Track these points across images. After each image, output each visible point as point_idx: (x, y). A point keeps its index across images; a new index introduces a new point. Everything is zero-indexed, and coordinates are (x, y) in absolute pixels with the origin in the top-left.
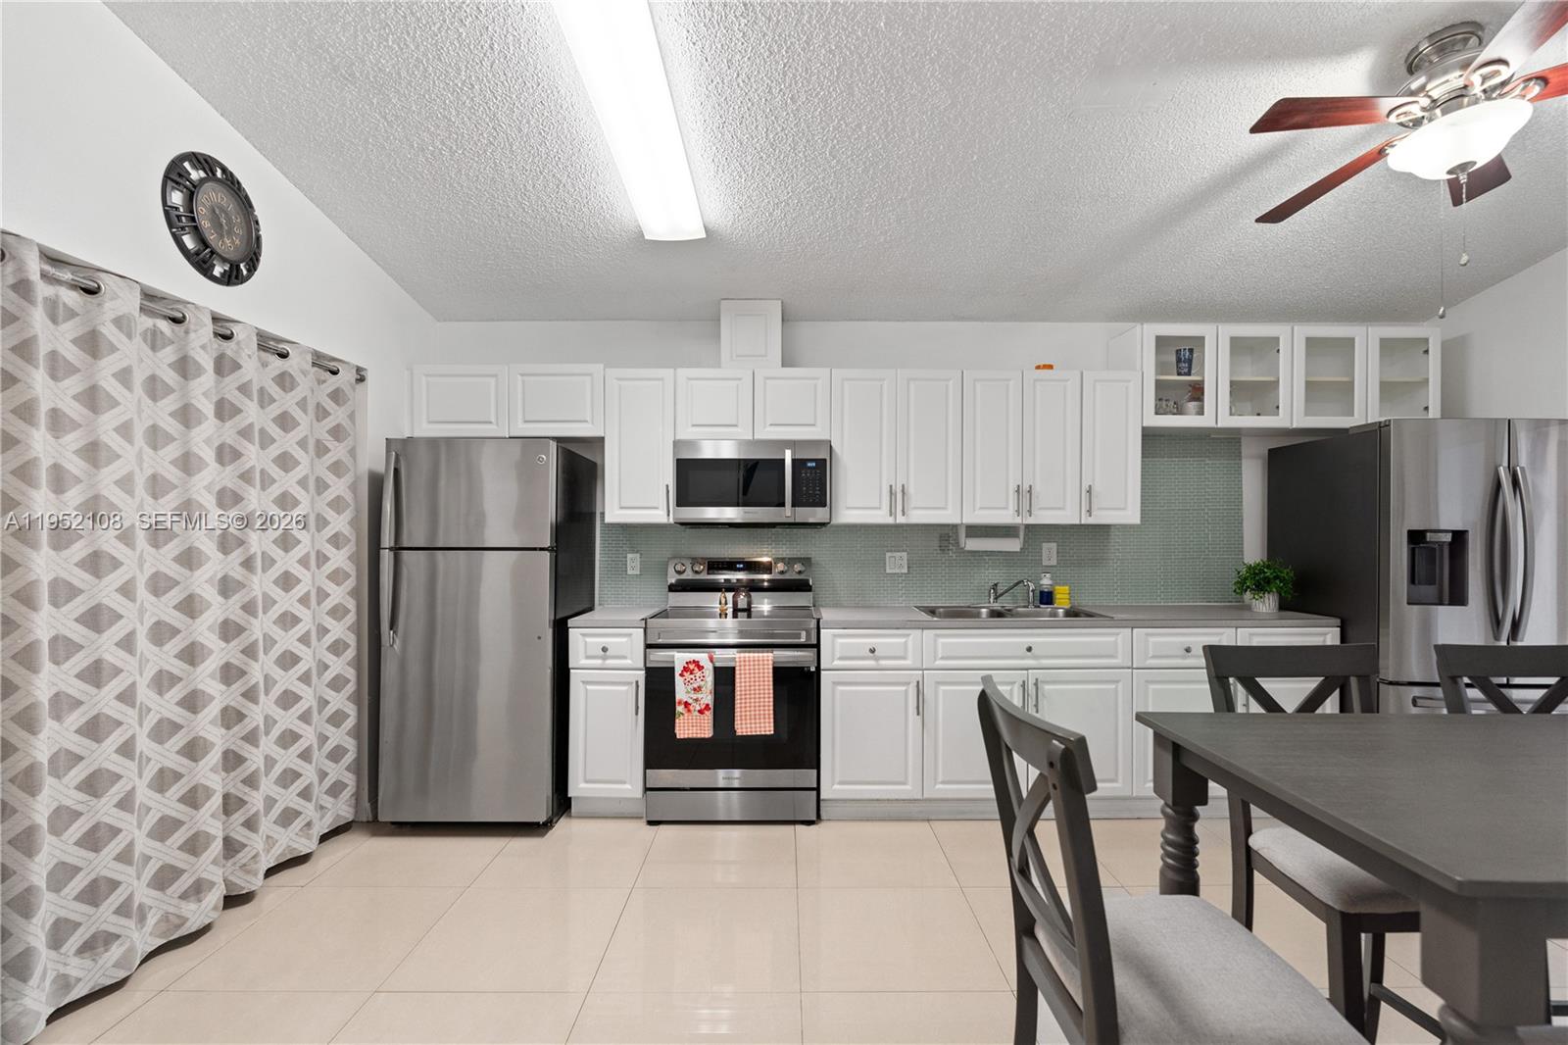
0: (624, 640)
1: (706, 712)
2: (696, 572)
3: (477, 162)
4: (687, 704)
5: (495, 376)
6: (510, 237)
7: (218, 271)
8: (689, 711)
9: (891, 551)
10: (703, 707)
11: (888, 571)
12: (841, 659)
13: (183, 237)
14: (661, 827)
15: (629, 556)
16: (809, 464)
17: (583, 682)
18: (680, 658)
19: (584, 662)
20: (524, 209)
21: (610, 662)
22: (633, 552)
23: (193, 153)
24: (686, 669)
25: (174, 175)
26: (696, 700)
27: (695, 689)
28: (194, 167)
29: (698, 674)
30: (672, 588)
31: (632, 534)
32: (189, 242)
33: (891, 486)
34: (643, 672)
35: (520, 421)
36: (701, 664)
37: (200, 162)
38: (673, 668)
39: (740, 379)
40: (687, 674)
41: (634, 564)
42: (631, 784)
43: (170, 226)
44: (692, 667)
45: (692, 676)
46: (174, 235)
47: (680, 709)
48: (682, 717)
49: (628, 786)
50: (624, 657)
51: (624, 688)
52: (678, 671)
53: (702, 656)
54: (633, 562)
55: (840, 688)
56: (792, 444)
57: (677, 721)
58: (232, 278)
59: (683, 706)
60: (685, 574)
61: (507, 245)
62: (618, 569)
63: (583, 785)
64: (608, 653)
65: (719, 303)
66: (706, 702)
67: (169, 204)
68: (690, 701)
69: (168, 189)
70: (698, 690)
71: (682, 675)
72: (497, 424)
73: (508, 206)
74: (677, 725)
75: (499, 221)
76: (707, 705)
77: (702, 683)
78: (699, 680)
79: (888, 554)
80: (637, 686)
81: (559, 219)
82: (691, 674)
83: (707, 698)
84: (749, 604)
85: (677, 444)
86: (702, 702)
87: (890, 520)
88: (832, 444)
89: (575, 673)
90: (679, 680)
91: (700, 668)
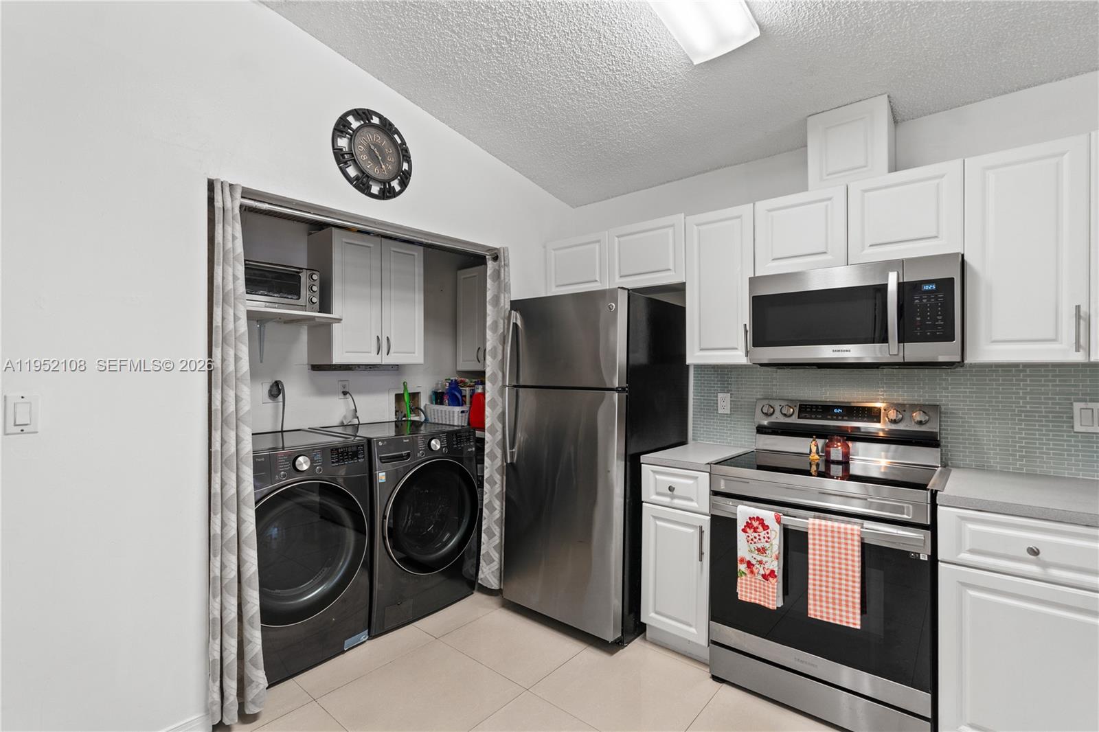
0: (690, 482)
1: (771, 579)
2: (785, 415)
3: (529, 44)
4: (749, 565)
5: (598, 241)
6: (586, 113)
7: (375, 189)
8: (752, 572)
9: (1085, 401)
10: (768, 572)
11: (1078, 428)
12: (972, 551)
13: (347, 169)
14: (724, 686)
15: (720, 395)
16: (926, 287)
17: (654, 517)
18: (743, 512)
19: (654, 498)
20: (583, 78)
21: (677, 502)
22: (723, 391)
23: (355, 110)
24: (749, 525)
25: (341, 127)
26: (760, 562)
27: (759, 550)
28: (357, 119)
29: (763, 533)
30: (761, 430)
31: (722, 374)
32: (352, 171)
33: (1078, 308)
34: (709, 518)
35: (617, 277)
36: (766, 523)
37: (359, 115)
38: (735, 520)
39: (830, 199)
40: (750, 531)
41: (724, 404)
42: (696, 628)
43: (338, 162)
44: (755, 524)
45: (756, 535)
46: (340, 168)
47: (742, 567)
48: (744, 577)
49: (693, 630)
50: (690, 500)
51: (691, 531)
52: (741, 525)
53: (768, 515)
54: (724, 402)
55: (972, 593)
56: (900, 265)
57: (739, 580)
58: (387, 193)
59: (745, 565)
60: (774, 416)
61: (588, 122)
62: (709, 408)
63: (653, 615)
64: (675, 492)
65: (806, 120)
66: (771, 568)
67: (336, 147)
68: (754, 562)
69: (335, 137)
70: (762, 551)
71: (744, 531)
72: (601, 283)
73: (571, 81)
74: (739, 584)
75: (571, 99)
76: (772, 572)
77: (767, 545)
78: (763, 540)
79: (1077, 406)
80: (702, 532)
81: (616, 78)
82: (755, 531)
83: (774, 563)
84: (846, 455)
85: (753, 281)
86: (766, 566)
87: (1079, 357)
88: (965, 258)
89: (646, 507)
90: (741, 537)
91: (766, 527)
